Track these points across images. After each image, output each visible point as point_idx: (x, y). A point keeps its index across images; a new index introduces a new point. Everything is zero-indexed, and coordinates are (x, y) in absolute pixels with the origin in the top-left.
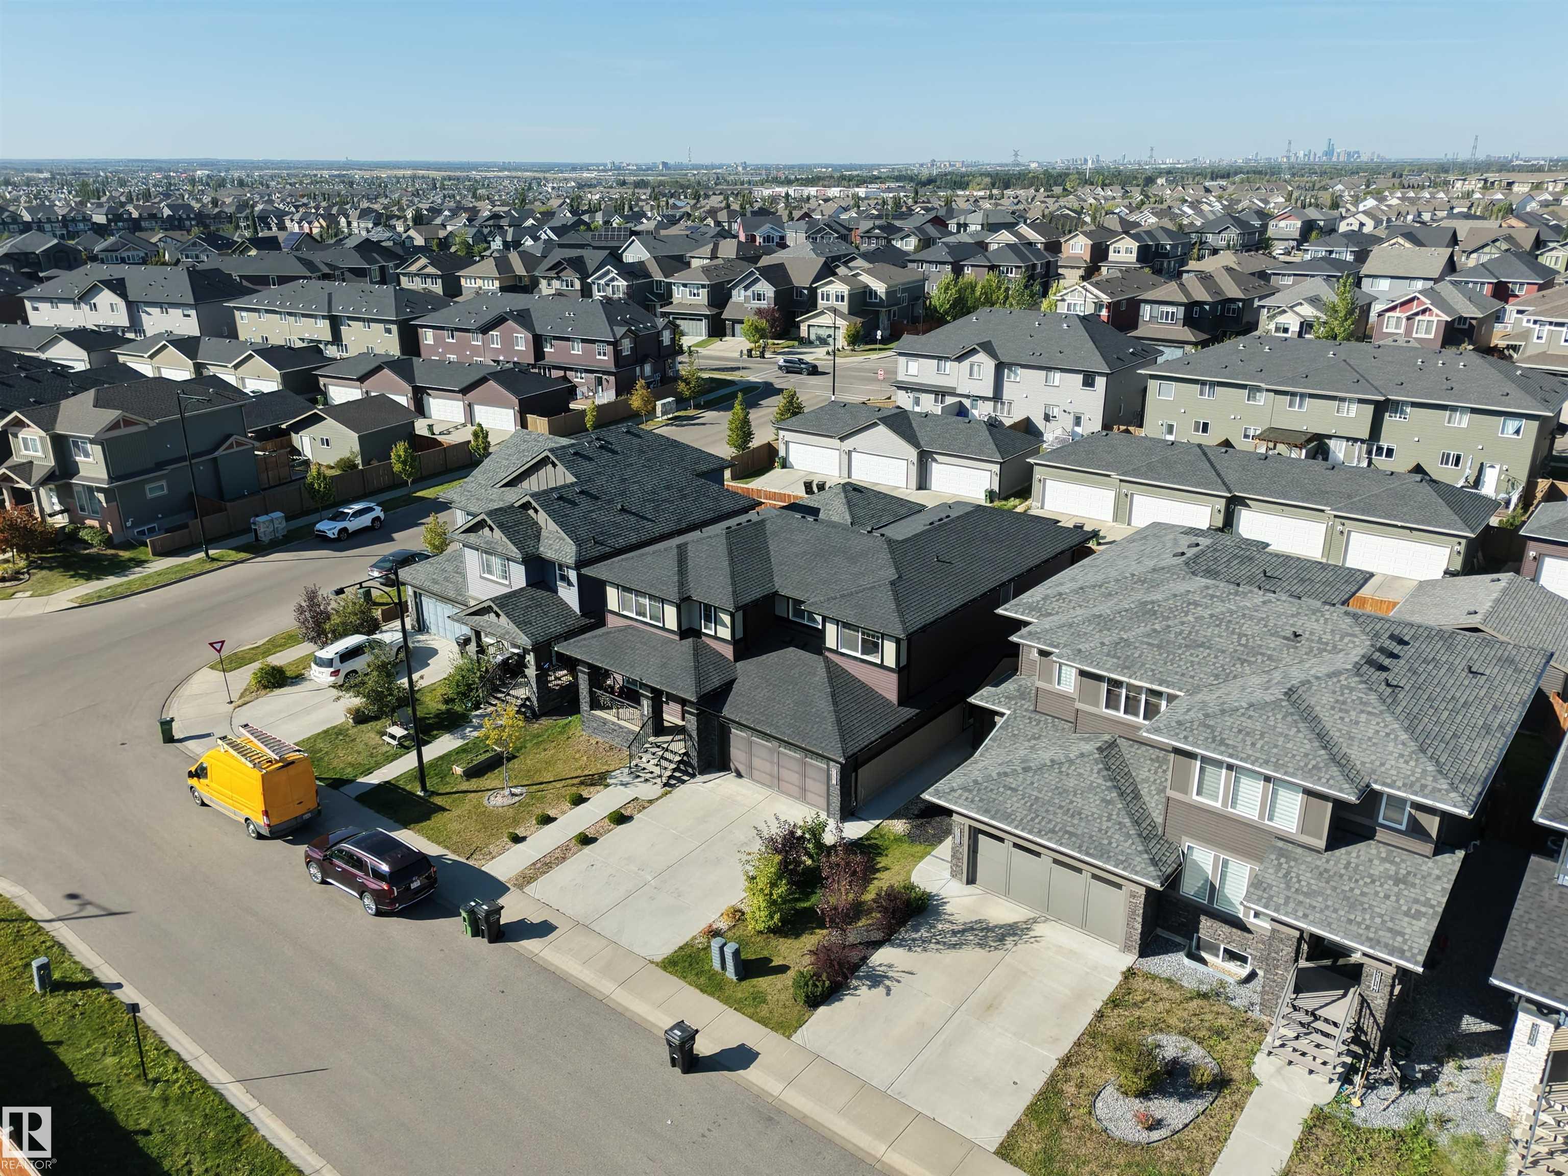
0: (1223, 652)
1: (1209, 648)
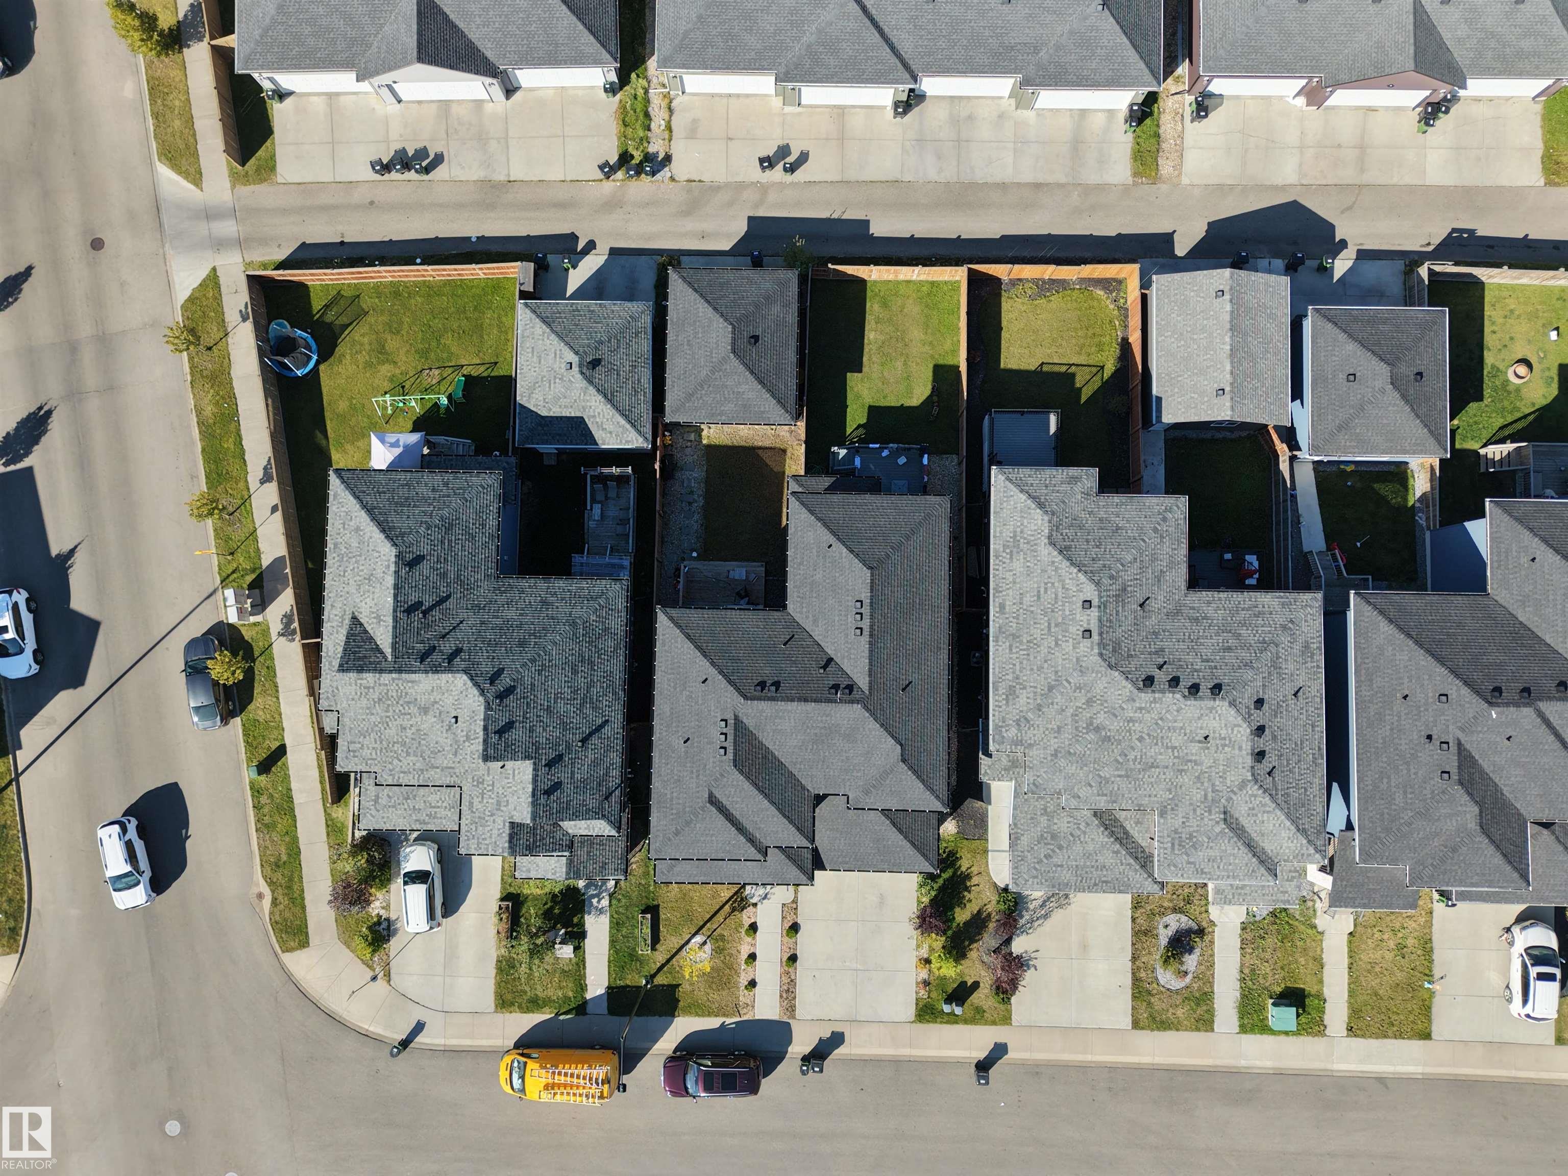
0: (1167, 767)
1: (1158, 767)
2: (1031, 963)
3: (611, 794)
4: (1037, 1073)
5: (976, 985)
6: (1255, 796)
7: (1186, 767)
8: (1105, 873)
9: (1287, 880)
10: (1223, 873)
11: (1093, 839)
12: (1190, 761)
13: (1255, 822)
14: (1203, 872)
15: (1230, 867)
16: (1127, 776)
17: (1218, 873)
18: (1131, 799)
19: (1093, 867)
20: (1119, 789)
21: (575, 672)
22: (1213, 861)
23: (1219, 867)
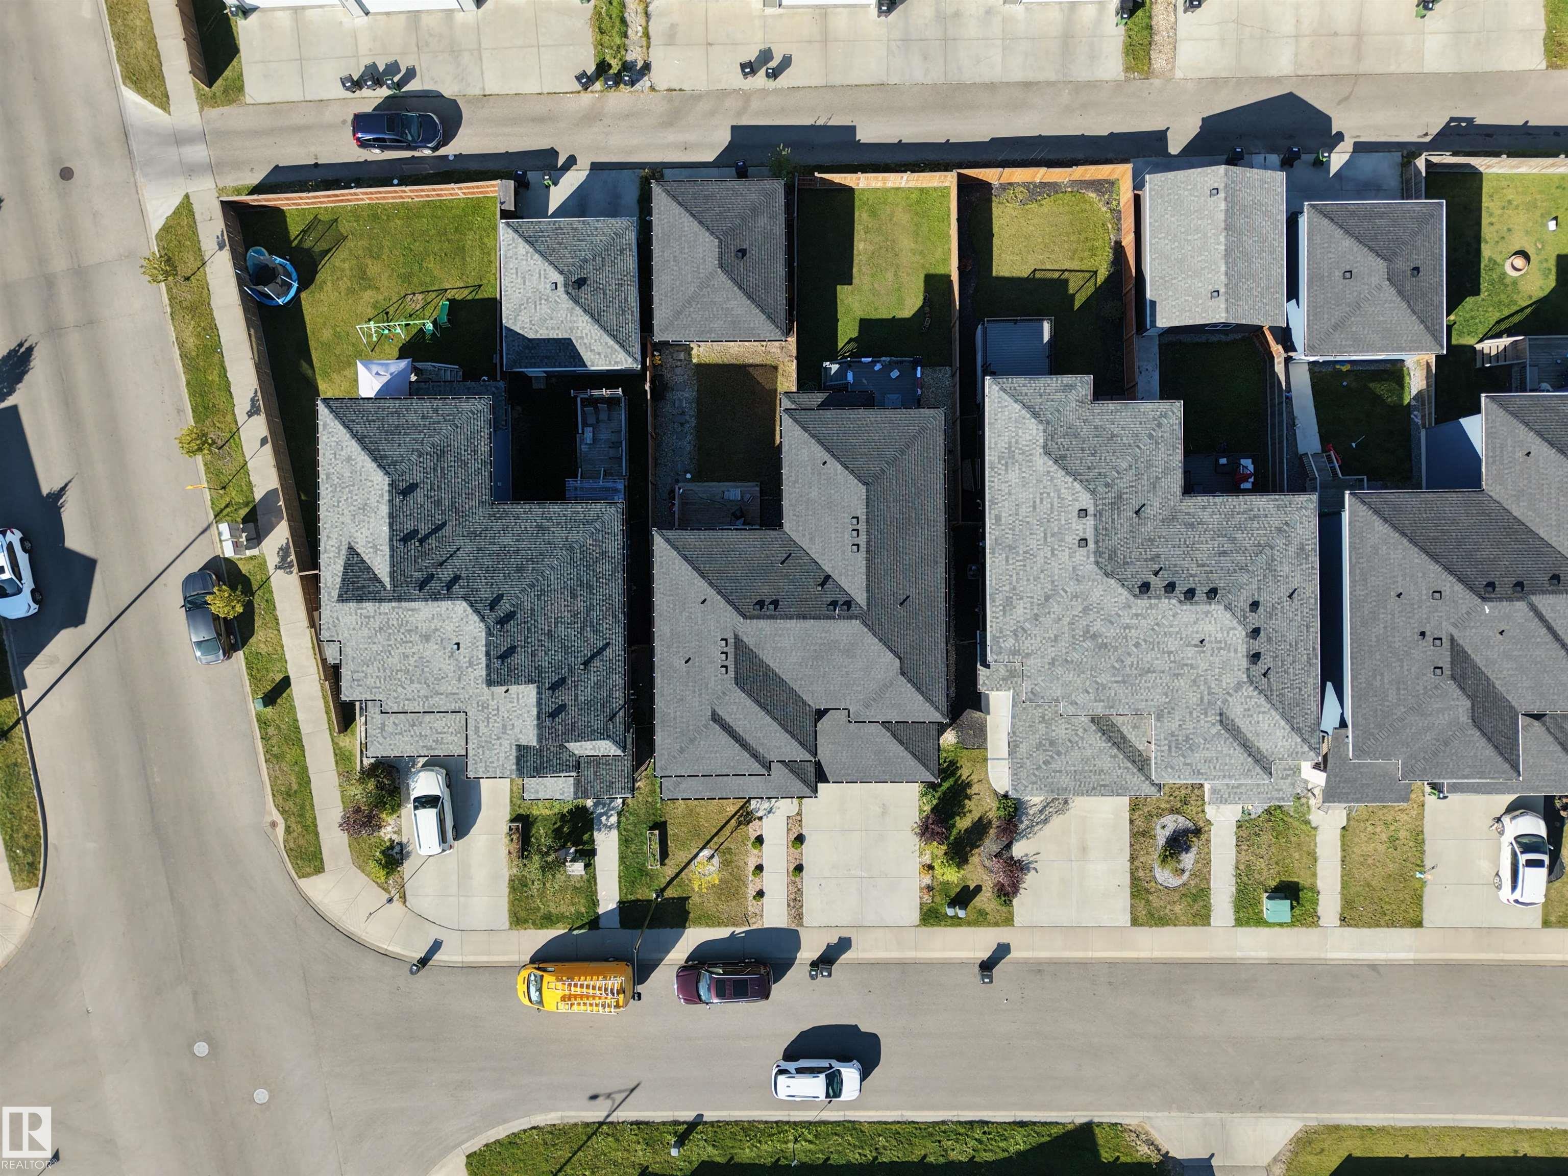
2: (1032, 866)
3: (615, 715)
4: (1039, 971)
5: (978, 889)
6: (1251, 697)
7: (1182, 671)
8: (1103, 777)
9: (1282, 778)
10: (1219, 774)
11: (1091, 745)
12: (1186, 665)
13: (1250, 722)
14: (1199, 773)
15: (1226, 767)
16: (1124, 682)
17: (1215, 774)
18: (1128, 704)
19: (1091, 771)
20: (1115, 695)
21: (574, 596)
22: (1210, 762)
23: (1215, 768)
